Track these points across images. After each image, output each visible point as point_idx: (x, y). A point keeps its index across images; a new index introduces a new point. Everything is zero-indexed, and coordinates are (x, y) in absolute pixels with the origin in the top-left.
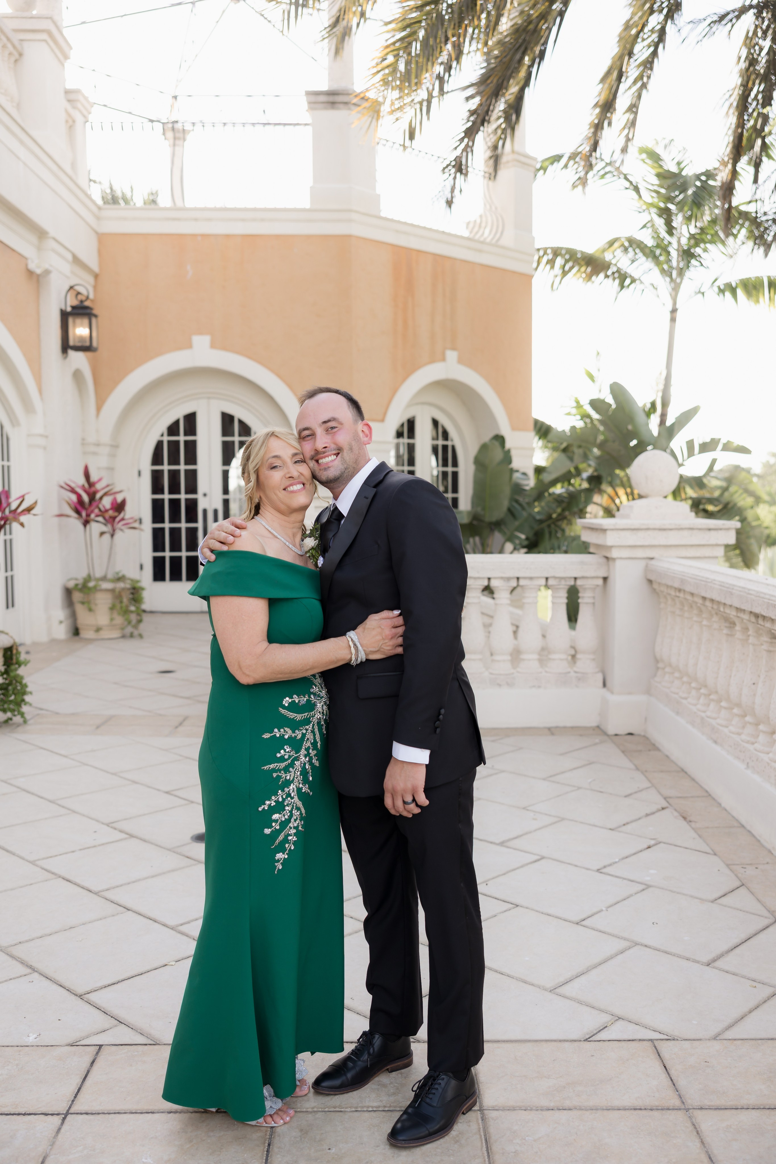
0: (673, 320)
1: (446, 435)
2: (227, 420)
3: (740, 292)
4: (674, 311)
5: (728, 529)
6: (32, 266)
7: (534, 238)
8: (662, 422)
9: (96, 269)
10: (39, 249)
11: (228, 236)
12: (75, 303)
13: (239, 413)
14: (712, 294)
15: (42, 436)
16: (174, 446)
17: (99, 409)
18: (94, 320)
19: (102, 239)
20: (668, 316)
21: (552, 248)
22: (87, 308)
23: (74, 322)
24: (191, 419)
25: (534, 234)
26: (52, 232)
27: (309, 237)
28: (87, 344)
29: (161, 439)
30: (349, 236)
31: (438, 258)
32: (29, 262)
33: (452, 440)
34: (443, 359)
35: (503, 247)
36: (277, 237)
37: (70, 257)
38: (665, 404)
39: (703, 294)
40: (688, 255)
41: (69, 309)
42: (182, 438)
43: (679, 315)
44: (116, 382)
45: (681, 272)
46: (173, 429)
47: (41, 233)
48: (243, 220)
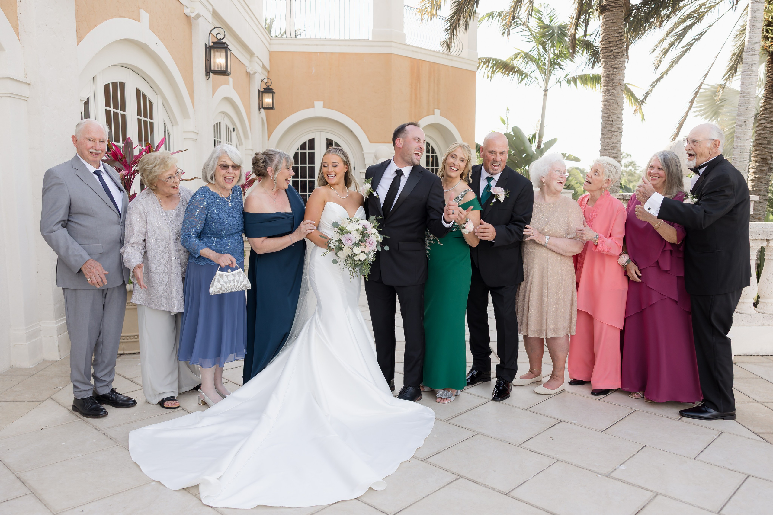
0: (545, 95)
1: (433, 151)
2: (330, 143)
3: (578, 82)
4: (546, 91)
5: (569, 193)
6: (248, 70)
7: (477, 53)
8: (539, 147)
9: (269, 69)
10: (250, 61)
11: (332, 53)
12: (265, 87)
13: (335, 139)
14: (564, 83)
15: (251, 150)
16: (303, 155)
17: (269, 137)
18: (274, 94)
19: (272, 54)
20: (543, 93)
21: (486, 58)
22: (271, 89)
23: (264, 96)
24: (312, 142)
25: (478, 51)
26: (256, 54)
27: (371, 54)
28: (271, 106)
29: (297, 151)
30: (391, 54)
31: (432, 64)
32: (247, 68)
33: (436, 154)
34: (434, 114)
35: (462, 58)
36: (356, 54)
37: (261, 65)
38: (540, 137)
39: (560, 82)
40: (553, 64)
41: (263, 90)
42: (307, 151)
43: (549, 93)
44: (277, 124)
45: (550, 72)
46: (303, 147)
47: (251, 54)
48: (340, 45)
